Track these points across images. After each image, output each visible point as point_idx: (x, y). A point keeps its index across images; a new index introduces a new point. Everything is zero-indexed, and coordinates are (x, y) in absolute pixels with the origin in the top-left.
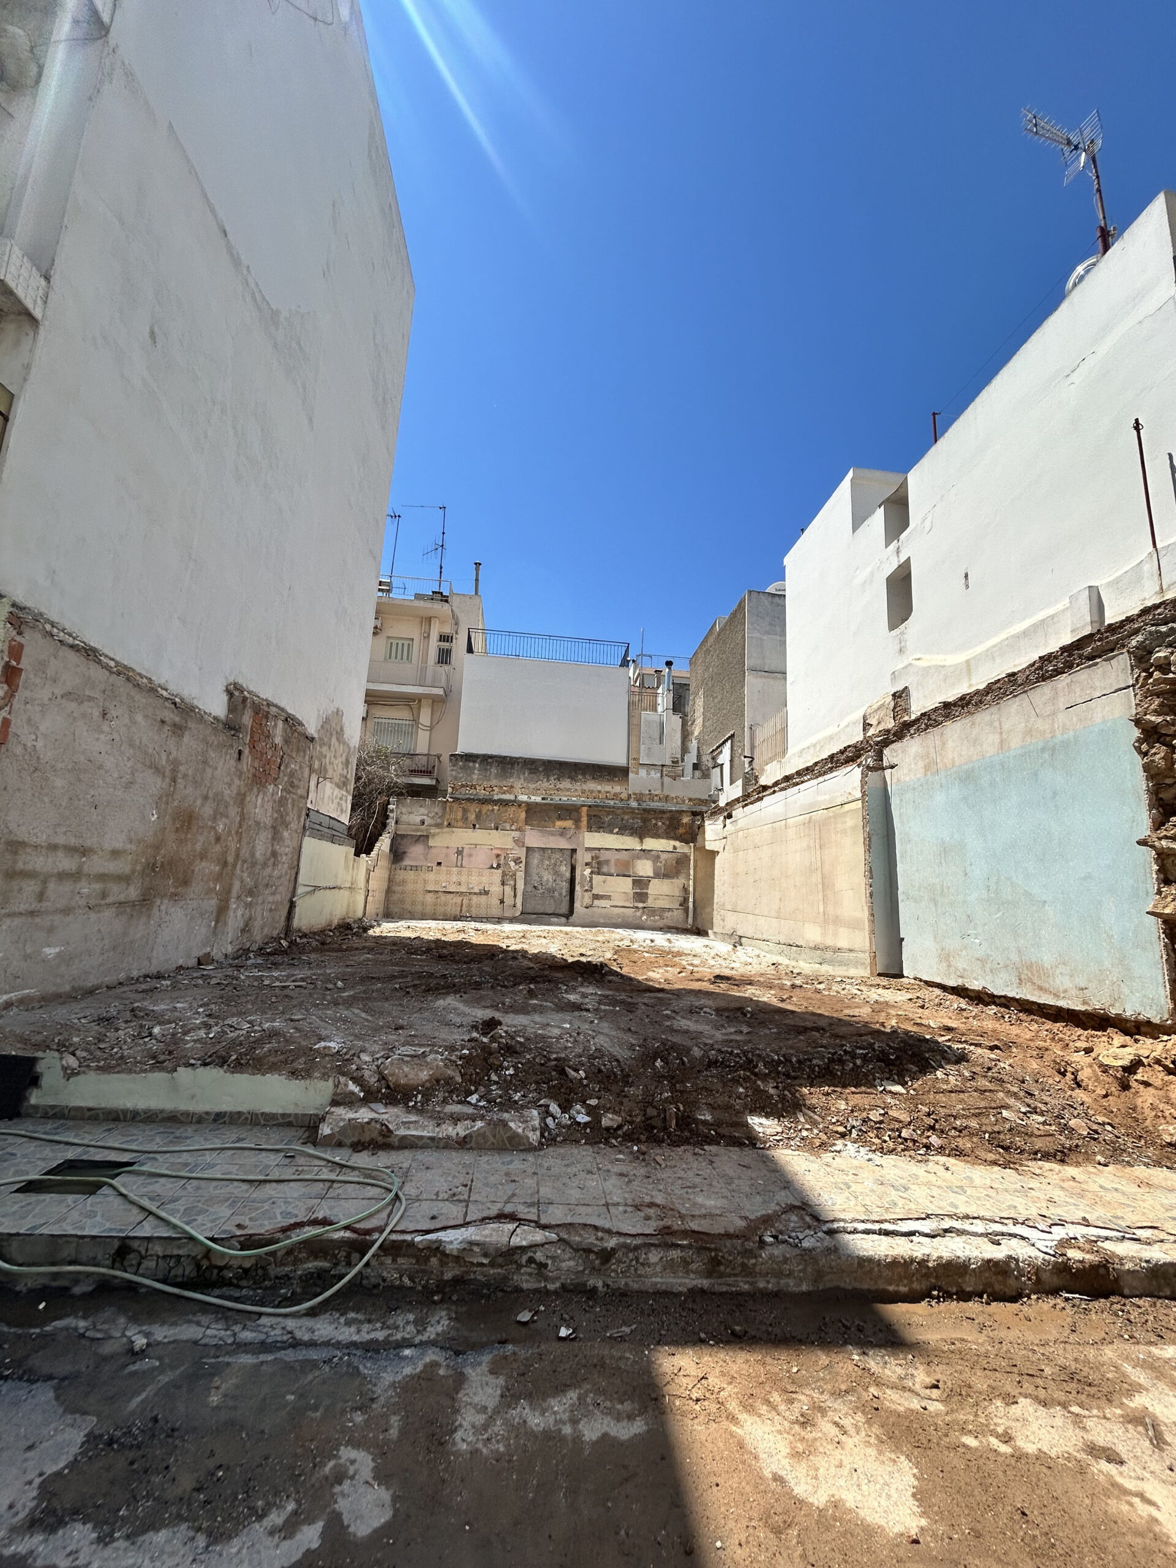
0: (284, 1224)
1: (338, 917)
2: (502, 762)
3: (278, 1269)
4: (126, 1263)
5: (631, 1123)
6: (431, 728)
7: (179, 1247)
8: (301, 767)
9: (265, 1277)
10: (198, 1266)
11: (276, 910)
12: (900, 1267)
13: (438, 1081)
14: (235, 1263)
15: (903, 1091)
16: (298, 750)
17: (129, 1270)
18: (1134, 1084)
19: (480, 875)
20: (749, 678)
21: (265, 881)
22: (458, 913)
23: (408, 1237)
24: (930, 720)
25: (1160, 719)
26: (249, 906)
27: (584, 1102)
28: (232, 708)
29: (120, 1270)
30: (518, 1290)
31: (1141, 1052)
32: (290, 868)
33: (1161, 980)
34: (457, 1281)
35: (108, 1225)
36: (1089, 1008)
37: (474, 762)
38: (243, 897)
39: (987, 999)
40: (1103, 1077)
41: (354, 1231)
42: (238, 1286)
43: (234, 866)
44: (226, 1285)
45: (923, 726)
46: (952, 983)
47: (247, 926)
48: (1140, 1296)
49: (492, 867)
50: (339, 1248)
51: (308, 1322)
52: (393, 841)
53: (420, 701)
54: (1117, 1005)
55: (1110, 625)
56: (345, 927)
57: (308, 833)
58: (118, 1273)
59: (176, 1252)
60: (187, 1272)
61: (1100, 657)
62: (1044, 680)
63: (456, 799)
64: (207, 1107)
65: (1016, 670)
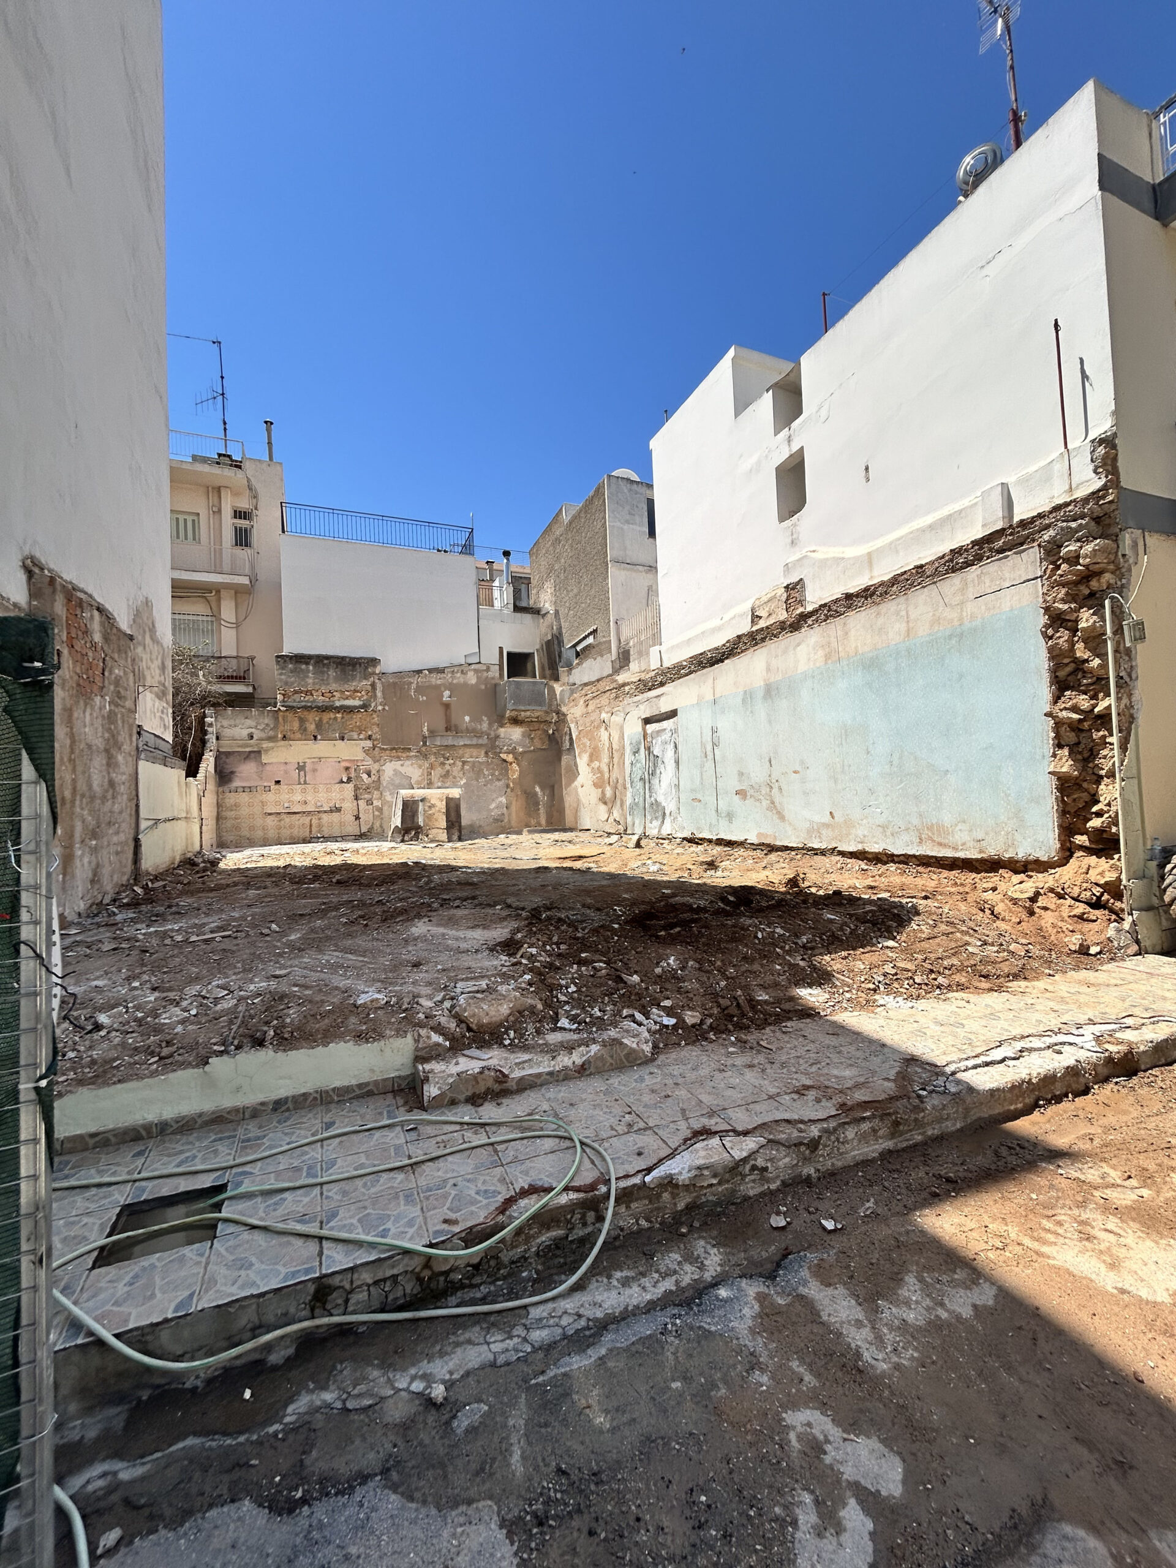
0: (498, 1205)
1: (179, 852)
2: (340, 663)
3: (511, 1253)
4: (329, 1306)
5: (710, 1016)
6: (237, 625)
7: (393, 1267)
8: (125, 673)
9: (500, 1265)
10: (420, 1279)
11: (122, 852)
12: (1017, 1089)
13: (520, 1012)
14: (461, 1263)
15: (896, 945)
16: (119, 651)
17: (334, 1311)
18: (1037, 910)
19: (328, 791)
20: (612, 569)
21: (107, 819)
22: (307, 834)
23: (637, 1180)
24: (829, 611)
25: (1066, 607)
26: (94, 850)
27: (659, 1005)
28: (34, 592)
29: (323, 1316)
30: (746, 1198)
31: (1037, 884)
32: (130, 800)
33: (1051, 824)
34: (689, 1208)
35: (283, 1271)
36: (984, 856)
37: (307, 664)
38: (87, 840)
39: (885, 859)
40: (1015, 908)
41: (577, 1189)
42: (472, 1286)
43: (73, 802)
44: (457, 1289)
45: (823, 617)
46: (852, 848)
47: (95, 875)
48: (1151, 1068)
49: (342, 782)
50: (573, 1213)
51: (580, 1298)
52: (217, 759)
53: (218, 592)
54: (1011, 850)
55: (1022, 521)
56: (189, 863)
57: (143, 756)
58: (325, 1320)
59: (389, 1273)
60: (408, 1291)
61: (1010, 550)
62: (953, 572)
63: (290, 708)
64: (261, 1098)
65: (923, 562)
